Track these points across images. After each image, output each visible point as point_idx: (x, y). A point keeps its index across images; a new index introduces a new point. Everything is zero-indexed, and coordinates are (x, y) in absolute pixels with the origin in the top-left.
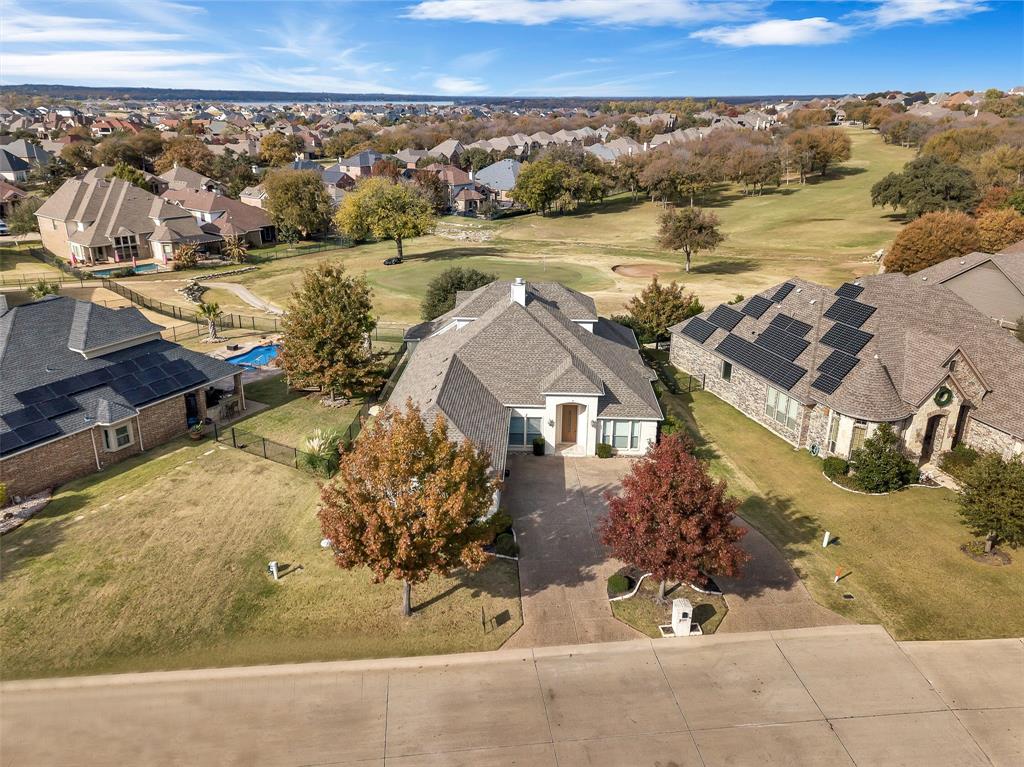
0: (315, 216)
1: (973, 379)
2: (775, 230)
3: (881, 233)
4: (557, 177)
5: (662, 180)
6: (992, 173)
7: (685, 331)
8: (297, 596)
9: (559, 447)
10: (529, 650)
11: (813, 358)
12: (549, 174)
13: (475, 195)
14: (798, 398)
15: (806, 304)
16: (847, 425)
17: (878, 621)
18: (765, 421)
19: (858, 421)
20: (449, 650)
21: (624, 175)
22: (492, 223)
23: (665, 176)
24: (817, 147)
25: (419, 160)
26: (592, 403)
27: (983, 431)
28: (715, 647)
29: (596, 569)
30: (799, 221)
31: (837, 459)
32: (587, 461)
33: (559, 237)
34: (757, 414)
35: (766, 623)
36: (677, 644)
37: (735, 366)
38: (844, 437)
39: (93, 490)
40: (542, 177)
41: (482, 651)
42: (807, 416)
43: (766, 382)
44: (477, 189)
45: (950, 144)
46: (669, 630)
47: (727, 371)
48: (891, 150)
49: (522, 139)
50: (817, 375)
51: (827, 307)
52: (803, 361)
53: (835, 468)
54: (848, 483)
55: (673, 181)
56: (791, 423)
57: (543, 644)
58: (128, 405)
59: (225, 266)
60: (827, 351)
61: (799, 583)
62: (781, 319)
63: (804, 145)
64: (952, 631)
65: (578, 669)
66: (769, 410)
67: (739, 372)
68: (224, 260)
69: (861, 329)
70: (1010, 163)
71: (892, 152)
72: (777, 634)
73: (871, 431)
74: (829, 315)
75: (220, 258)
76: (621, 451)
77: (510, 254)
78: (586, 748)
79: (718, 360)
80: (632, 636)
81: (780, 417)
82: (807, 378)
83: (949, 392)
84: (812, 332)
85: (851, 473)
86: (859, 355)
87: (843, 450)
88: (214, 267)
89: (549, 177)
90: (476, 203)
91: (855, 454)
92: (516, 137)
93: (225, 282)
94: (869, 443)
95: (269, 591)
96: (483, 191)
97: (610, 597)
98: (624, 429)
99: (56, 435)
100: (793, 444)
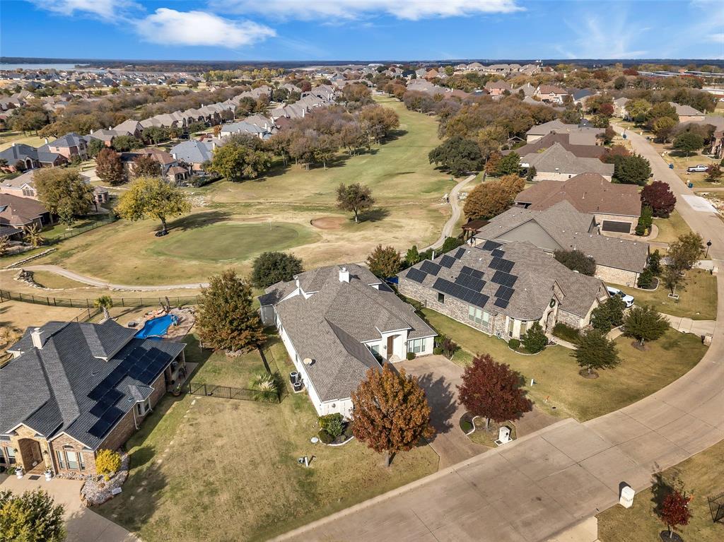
0: (83, 203)
1: (560, 292)
2: (382, 183)
3: (439, 181)
4: (241, 156)
5: (306, 152)
6: (486, 142)
7: (408, 276)
8: (327, 472)
9: (389, 357)
10: (451, 468)
11: (490, 289)
12: (236, 155)
13: (181, 170)
14: (489, 311)
15: (477, 261)
16: (517, 323)
17: (570, 416)
18: (469, 323)
19: (523, 321)
20: (418, 478)
21: (278, 149)
22: (199, 190)
23: (307, 150)
24: (383, 122)
25: (113, 138)
26: (404, 333)
27: (565, 314)
28: (520, 445)
29: (450, 421)
30: (391, 175)
31: (514, 340)
32: (404, 363)
33: (253, 198)
34: (463, 319)
35: (533, 428)
36: (506, 447)
37: (446, 295)
38: (517, 329)
39: (148, 442)
40: (232, 157)
41: (432, 474)
42: (494, 320)
43: (467, 303)
44: (179, 165)
45: (460, 125)
46: (499, 442)
47: (441, 297)
48: (414, 115)
49: (181, 116)
50: (496, 299)
51: (489, 262)
52: (484, 291)
53: (513, 344)
54: (522, 350)
55: (312, 153)
56: (485, 324)
57: (455, 463)
58: (143, 385)
59: (29, 250)
60: (497, 286)
61: (534, 406)
62: (466, 270)
63: (375, 121)
64: (596, 413)
65: (476, 470)
66: (471, 318)
67: (449, 298)
68: (25, 245)
69: (510, 273)
70: (494, 136)
71: (414, 117)
72: (539, 432)
73: (530, 324)
74: (491, 266)
75: (21, 244)
76: (417, 354)
77: (234, 217)
78: (504, 502)
79: (435, 292)
80: (487, 449)
81: (478, 321)
82: (490, 301)
83: (554, 301)
84: (485, 276)
85: (521, 345)
86: (514, 287)
87: (516, 335)
88: (22, 253)
89: (237, 157)
90: (182, 175)
91: (522, 337)
92: (175, 114)
93: (39, 264)
94: (529, 331)
95: (310, 473)
96: (184, 166)
97: (466, 433)
98: (418, 343)
99: (122, 415)
100: (488, 334)
